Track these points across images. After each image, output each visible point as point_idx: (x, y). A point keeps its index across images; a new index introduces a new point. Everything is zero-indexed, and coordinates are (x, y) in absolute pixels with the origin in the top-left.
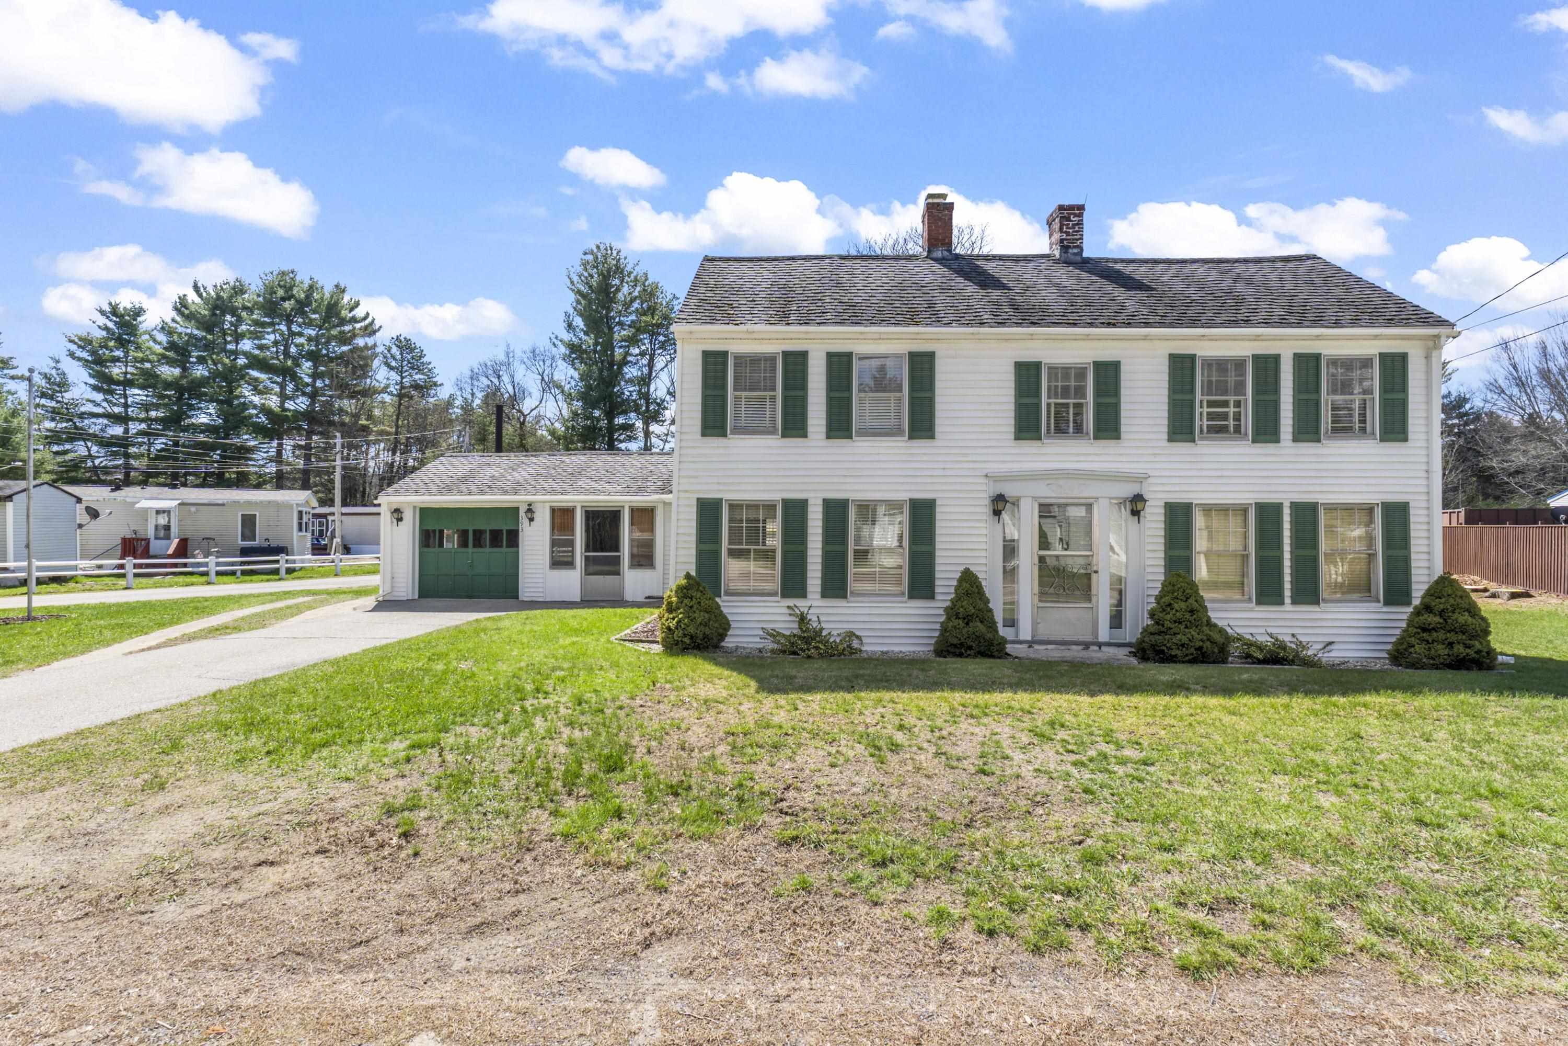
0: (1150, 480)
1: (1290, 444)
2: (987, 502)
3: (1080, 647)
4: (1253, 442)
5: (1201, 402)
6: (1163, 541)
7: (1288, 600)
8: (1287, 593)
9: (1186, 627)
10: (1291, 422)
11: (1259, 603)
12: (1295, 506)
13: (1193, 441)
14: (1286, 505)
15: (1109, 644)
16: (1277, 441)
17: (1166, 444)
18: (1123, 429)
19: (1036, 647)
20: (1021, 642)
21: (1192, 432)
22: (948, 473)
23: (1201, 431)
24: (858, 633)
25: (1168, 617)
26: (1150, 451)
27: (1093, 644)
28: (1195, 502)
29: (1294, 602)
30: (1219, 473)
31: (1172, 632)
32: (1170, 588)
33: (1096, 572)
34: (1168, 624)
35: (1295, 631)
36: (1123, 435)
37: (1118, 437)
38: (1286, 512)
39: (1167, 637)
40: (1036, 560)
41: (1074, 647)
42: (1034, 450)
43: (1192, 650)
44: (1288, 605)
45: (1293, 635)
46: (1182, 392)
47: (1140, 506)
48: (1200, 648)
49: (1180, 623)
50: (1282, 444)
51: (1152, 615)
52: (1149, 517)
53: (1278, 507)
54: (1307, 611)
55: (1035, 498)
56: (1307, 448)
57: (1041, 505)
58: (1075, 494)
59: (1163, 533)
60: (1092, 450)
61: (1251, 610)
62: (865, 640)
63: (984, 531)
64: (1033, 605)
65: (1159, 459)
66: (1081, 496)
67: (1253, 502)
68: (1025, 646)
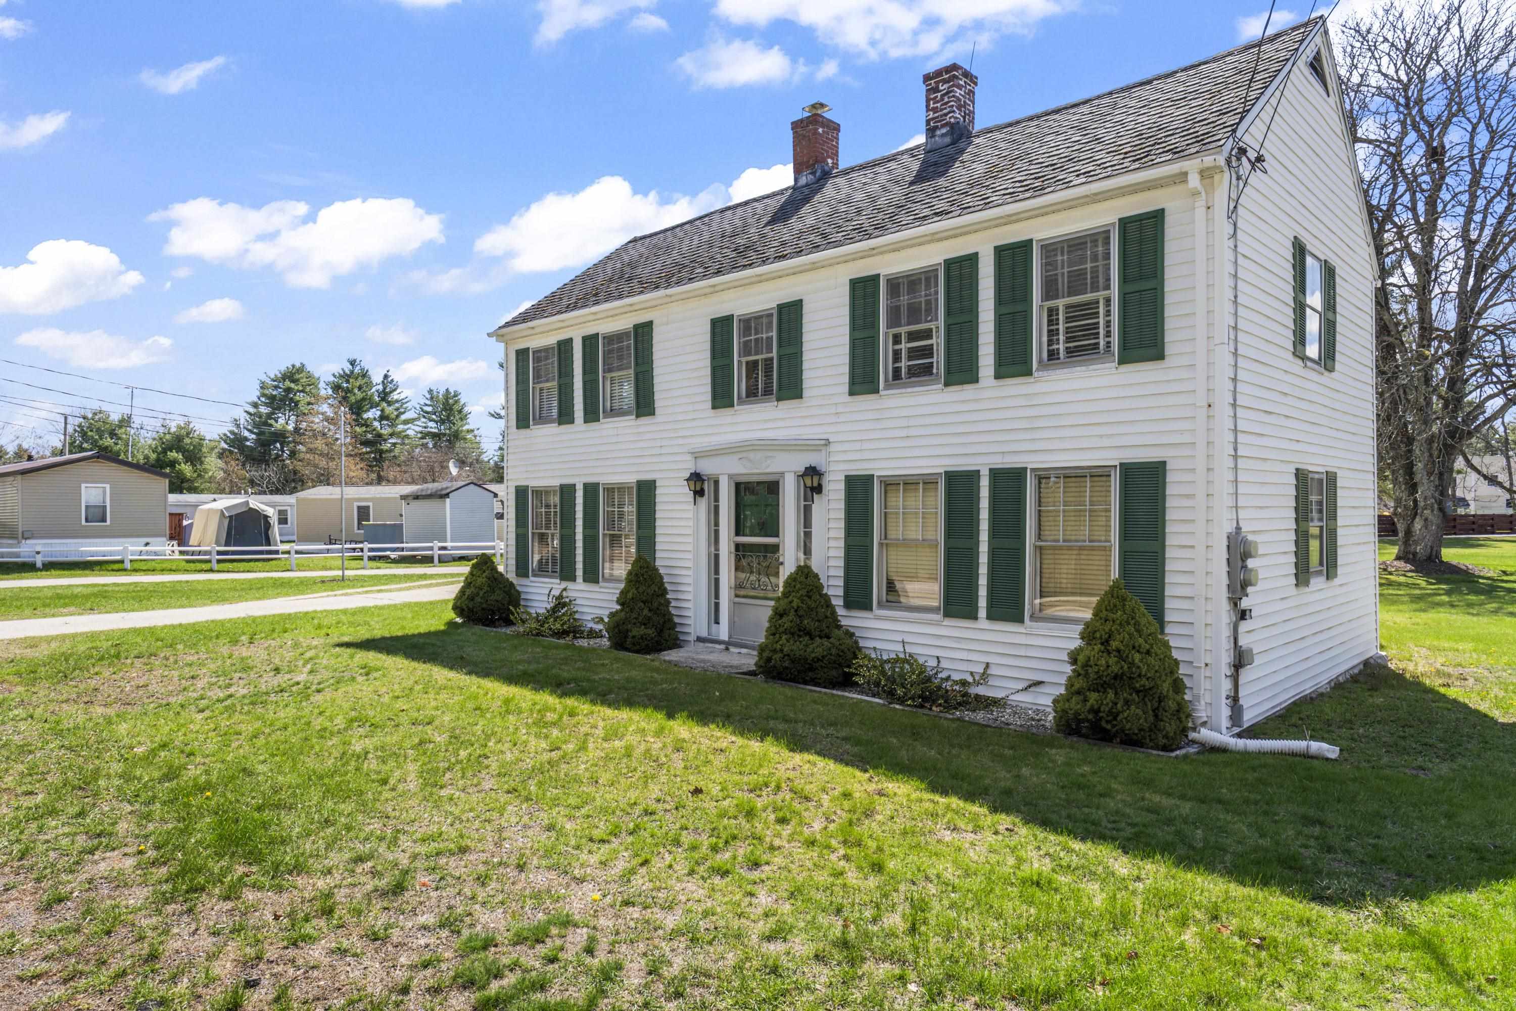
0: (827, 448)
1: (992, 382)
2: (686, 483)
5: (886, 336)
6: (843, 526)
7: (982, 613)
8: (983, 603)
10: (991, 351)
11: (947, 614)
12: (995, 474)
13: (877, 391)
14: (985, 473)
16: (976, 380)
17: (847, 398)
18: (805, 384)
19: (733, 649)
20: (720, 642)
21: (876, 380)
22: (664, 451)
23: (886, 377)
26: (833, 410)
28: (877, 473)
29: (990, 617)
30: (905, 433)
33: (782, 564)
35: (989, 659)
36: (805, 392)
37: (800, 395)
38: (985, 483)
40: (732, 547)
42: (728, 420)
44: (983, 622)
45: (987, 665)
46: (864, 327)
50: (982, 383)
52: (829, 495)
53: (974, 476)
54: (1006, 632)
55: (730, 477)
56: (1015, 387)
59: (843, 516)
60: (778, 414)
61: (937, 624)
63: (690, 515)
64: (730, 600)
65: (842, 419)
66: (768, 470)
67: (942, 470)
68: (723, 647)
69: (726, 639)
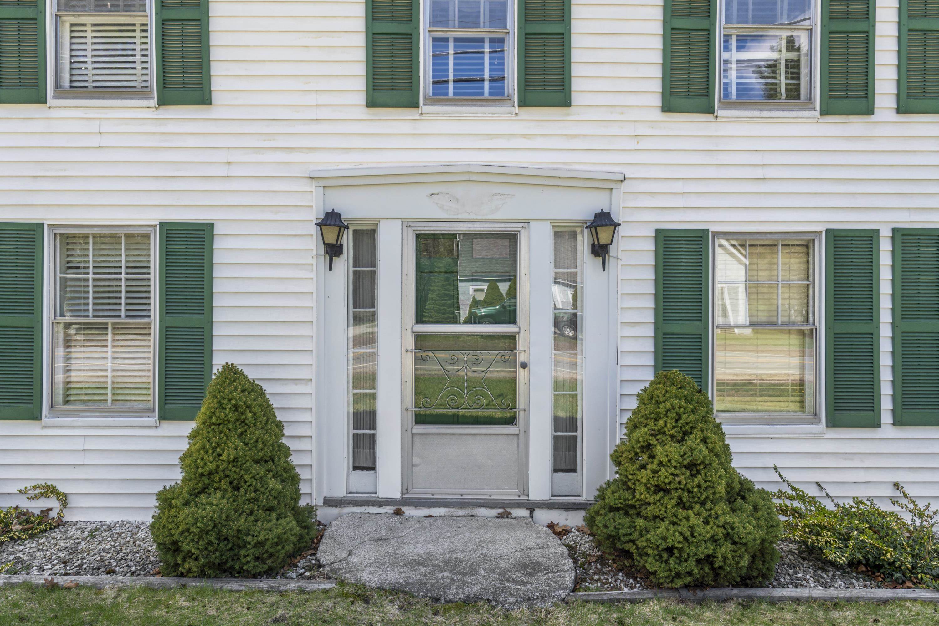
0: (626, 187)
1: (893, 116)
2: (313, 230)
3: (494, 512)
4: (823, 113)
5: (727, 37)
6: (651, 304)
7: (886, 418)
8: (886, 404)
9: (680, 503)
10: (894, 75)
11: (832, 423)
12: (901, 235)
13: (710, 110)
14: (885, 233)
15: (549, 506)
16: (870, 111)
17: (658, 115)
18: (576, 85)
19: (409, 511)
20: (380, 503)
21: (708, 93)
22: (236, 171)
23: (727, 94)
24: (62, 488)
25: (643, 476)
26: (629, 130)
27: (519, 505)
28: (713, 228)
29: (898, 422)
30: (759, 173)
31: (649, 511)
32: (651, 407)
33: (524, 366)
34: (642, 493)
35: (899, 478)
36: (576, 98)
37: (566, 103)
38: (885, 247)
39: (640, 522)
40: (410, 342)
41: (482, 512)
42: (405, 128)
43: (691, 565)
44: (888, 429)
45: (896, 485)
46: (690, 14)
47: (604, 236)
48: (709, 559)
49: (667, 491)
50: (878, 116)
51: (617, 460)
52: (625, 259)
53: (870, 238)
54: (922, 439)
55: (406, 223)
57: (418, 236)
58: (485, 213)
59: (651, 289)
60: (517, 127)
61: (817, 437)
62: (73, 502)
63: (310, 287)
64: (404, 430)
65: (645, 144)
66: (498, 216)
67: (822, 228)
68: (390, 509)
69: (397, 495)
